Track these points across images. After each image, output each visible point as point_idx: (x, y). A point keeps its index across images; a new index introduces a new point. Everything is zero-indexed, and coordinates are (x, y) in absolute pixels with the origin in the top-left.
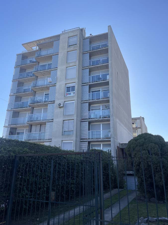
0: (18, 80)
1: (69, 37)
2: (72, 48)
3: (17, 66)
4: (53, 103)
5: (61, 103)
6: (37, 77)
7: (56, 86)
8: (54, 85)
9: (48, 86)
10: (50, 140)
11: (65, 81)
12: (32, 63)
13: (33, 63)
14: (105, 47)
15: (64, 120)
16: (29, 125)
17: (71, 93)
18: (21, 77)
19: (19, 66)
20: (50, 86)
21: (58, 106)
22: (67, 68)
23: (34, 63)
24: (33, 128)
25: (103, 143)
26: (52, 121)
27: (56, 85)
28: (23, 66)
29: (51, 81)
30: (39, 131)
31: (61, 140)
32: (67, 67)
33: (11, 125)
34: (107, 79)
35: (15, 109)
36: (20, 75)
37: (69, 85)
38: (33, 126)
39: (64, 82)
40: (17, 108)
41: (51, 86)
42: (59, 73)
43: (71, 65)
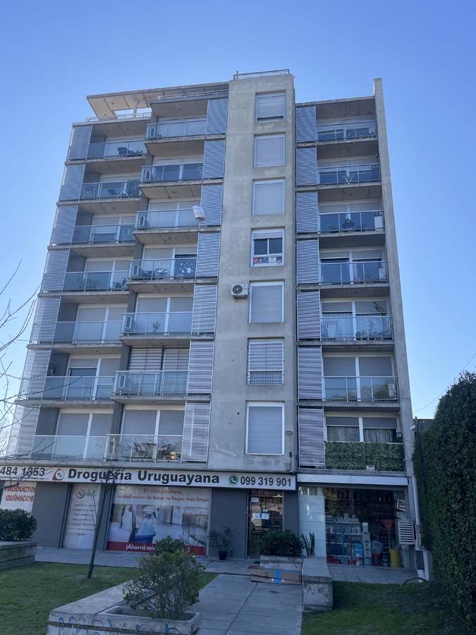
0: (79, 202)
1: (257, 94)
2: (269, 127)
3: (72, 161)
4: (210, 282)
5: (242, 285)
6: (149, 199)
7: (219, 232)
8: (214, 229)
9: (192, 230)
10: (205, 398)
11: (249, 219)
12: (128, 156)
13: (131, 158)
14: (366, 137)
15: (249, 339)
16: (121, 346)
17: (267, 258)
18: (89, 195)
19: (82, 161)
20: (200, 232)
21: (233, 293)
22: (256, 183)
23: (135, 158)
24: (137, 357)
25: (365, 416)
26: (209, 338)
27: (218, 229)
28: (95, 160)
29: (203, 216)
30: (159, 367)
31: (245, 397)
32: (254, 180)
33: (55, 343)
34: (376, 227)
35: (69, 294)
36: (87, 189)
37: (261, 234)
38: (134, 351)
39: (245, 224)
40: (76, 291)
41: (202, 230)
42: (228, 194)
43: (268, 174)
